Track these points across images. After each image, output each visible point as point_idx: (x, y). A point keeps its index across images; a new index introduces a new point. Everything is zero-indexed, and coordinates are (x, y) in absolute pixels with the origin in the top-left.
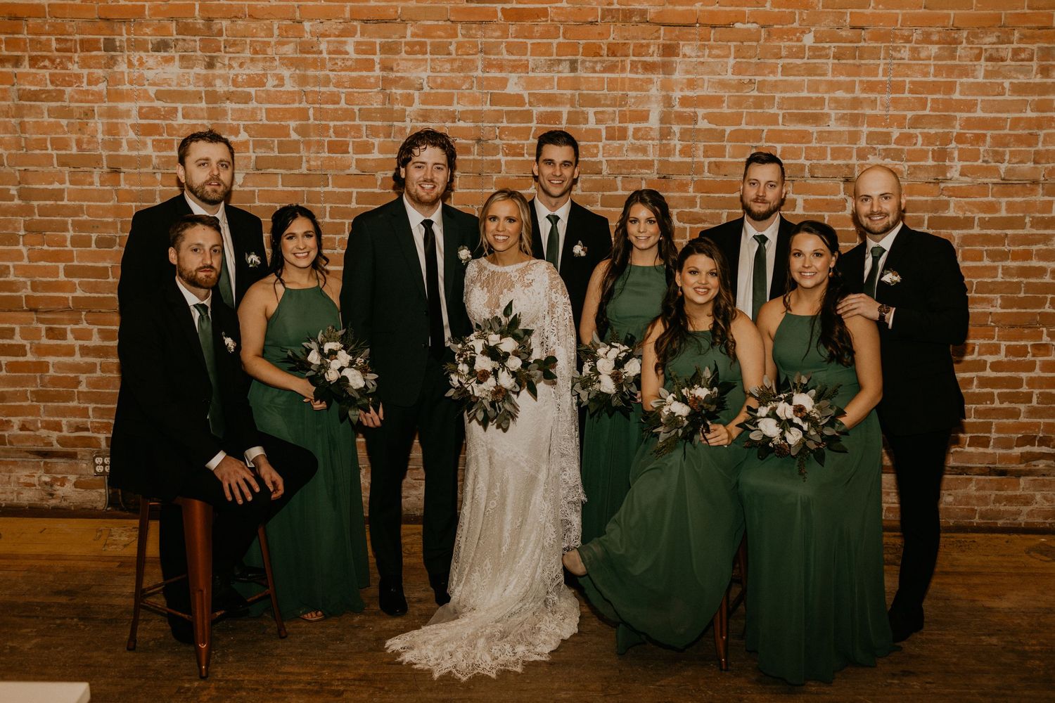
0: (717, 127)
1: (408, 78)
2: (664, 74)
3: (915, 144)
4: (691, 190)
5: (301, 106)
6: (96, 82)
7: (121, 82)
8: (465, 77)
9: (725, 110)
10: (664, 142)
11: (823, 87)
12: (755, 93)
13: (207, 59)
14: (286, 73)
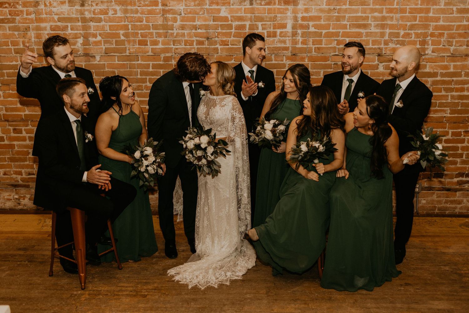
0: (319, 31)
1: (174, 9)
2: (294, 6)
3: (411, 38)
4: (306, 60)
5: (125, 23)
6: (30, 14)
7: (41, 13)
8: (201, 8)
9: (323, 23)
10: (294, 38)
11: (368, 11)
12: (336, 14)
13: (81, 2)
14: (118, 8)
